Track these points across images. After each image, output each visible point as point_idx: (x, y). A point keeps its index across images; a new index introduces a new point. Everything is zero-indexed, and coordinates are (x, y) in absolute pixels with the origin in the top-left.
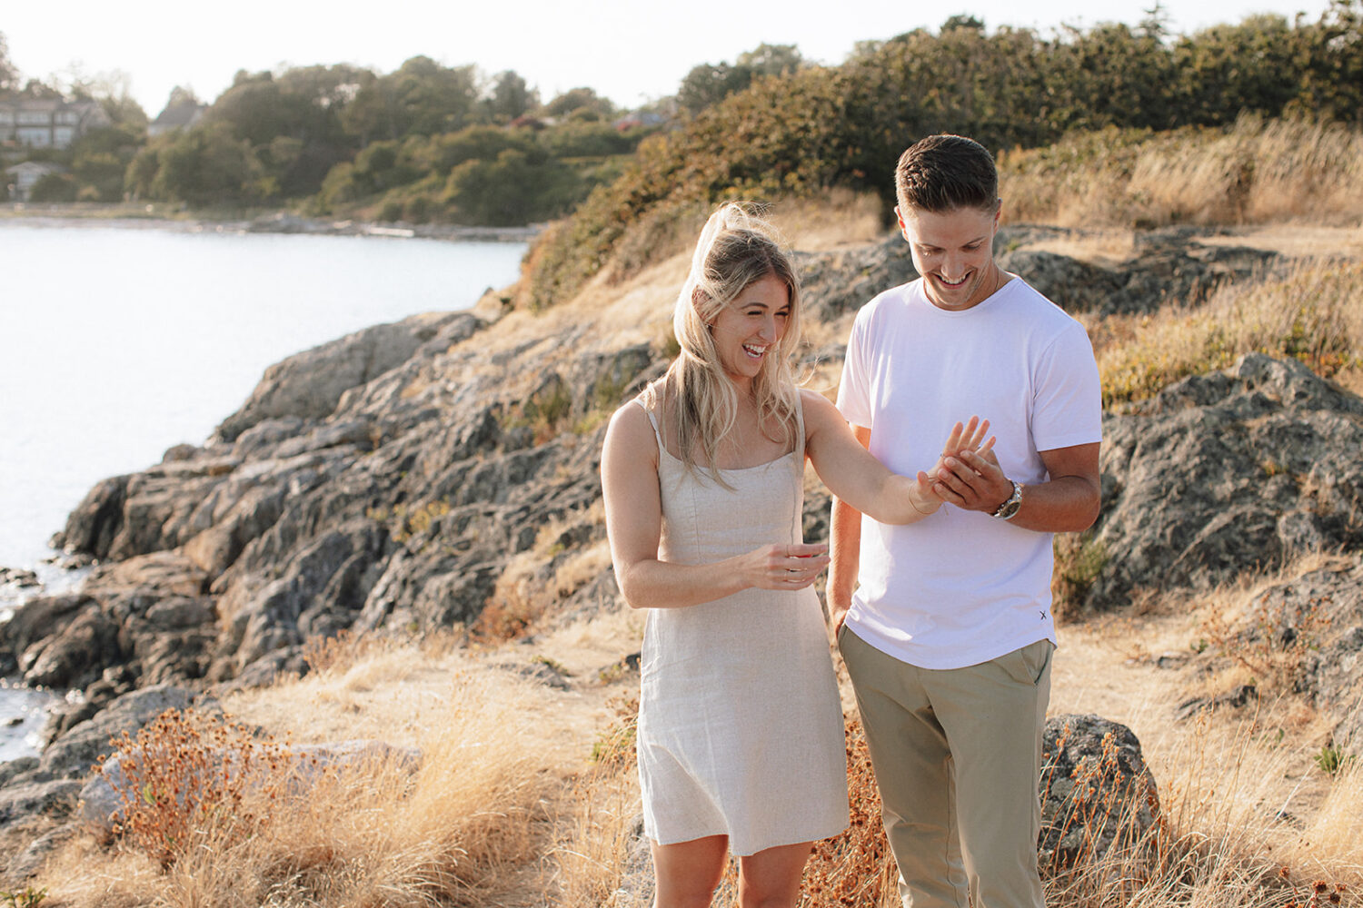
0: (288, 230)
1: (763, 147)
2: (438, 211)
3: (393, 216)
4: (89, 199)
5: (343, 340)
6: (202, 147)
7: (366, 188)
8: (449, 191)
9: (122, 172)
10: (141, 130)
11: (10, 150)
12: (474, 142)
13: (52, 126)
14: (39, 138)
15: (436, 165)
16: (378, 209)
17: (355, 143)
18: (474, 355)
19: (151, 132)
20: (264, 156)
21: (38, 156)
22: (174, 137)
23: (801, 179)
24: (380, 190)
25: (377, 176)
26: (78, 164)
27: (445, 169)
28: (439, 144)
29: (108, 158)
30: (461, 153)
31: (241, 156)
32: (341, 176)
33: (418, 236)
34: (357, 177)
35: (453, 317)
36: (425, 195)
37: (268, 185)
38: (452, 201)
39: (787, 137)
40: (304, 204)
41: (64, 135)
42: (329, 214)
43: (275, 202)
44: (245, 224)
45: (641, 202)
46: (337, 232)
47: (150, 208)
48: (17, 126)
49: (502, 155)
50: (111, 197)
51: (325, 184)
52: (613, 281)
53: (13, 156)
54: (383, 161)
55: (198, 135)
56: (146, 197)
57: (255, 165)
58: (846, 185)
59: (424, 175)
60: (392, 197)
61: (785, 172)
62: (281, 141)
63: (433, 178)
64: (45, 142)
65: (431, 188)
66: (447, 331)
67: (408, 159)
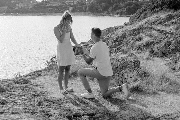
0: (104, 16)
1: (159, 3)
2: (124, 13)
3: (118, 14)
4: (78, 12)
5: (106, 29)
6: (93, 5)
7: (114, 10)
8: (125, 10)
9: (82, 8)
10: (85, 3)
11: (68, 6)
12: (129, 3)
13: (74, 2)
14: (72, 4)
15: (124, 6)
16: (116, 13)
17: (113, 4)
18: (120, 31)
19: (86, 3)
20: (101, 6)
21: (72, 6)
22: (89, 3)
23: (164, 7)
24: (116, 10)
25: (116, 8)
26: (77, 7)
27: (125, 7)
28: (124, 4)
29: (81, 6)
30: (127, 5)
31: (98, 6)
32: (111, 8)
33: (121, 16)
34: (113, 8)
35: (120, 26)
36: (122, 11)
37: (101, 10)
38: (126, 11)
39: (162, 2)
40: (106, 12)
41: (75, 3)
42: (109, 13)
43: (102, 12)
44: (98, 15)
45: (144, 11)
46: (110, 16)
47: (86, 13)
48: (69, 2)
49: (133, 5)
50: (81, 12)
51: (109, 9)
52: (139, 21)
53: (69, 6)
54: (117, 6)
55: (92, 3)
56: (85, 11)
57: (100, 7)
58: (169, 8)
59: (122, 8)
60: (118, 11)
61: (162, 7)
62: (103, 4)
63: (123, 8)
64: (73, 4)
65: (123, 10)
66: (119, 28)
67: (120, 6)
